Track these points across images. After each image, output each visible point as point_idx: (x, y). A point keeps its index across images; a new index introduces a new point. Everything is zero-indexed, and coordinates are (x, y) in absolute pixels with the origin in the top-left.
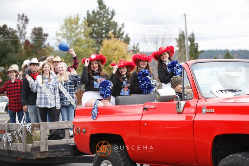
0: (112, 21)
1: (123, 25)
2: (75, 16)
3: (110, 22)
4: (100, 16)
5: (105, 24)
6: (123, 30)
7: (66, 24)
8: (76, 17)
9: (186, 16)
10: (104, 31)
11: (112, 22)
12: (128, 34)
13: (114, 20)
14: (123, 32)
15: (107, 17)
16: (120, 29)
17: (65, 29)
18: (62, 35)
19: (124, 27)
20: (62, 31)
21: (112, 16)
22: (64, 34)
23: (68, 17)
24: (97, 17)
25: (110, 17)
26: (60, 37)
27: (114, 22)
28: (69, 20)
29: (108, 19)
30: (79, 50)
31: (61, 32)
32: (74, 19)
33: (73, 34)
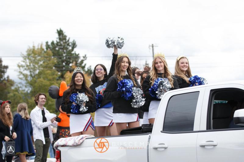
0: (73, 52)
1: (85, 57)
2: (38, 46)
3: (71, 54)
4: (60, 47)
5: (66, 56)
6: (85, 62)
7: (29, 55)
8: (40, 47)
9: (154, 47)
10: (64, 64)
11: (73, 54)
12: (90, 66)
13: (75, 52)
14: (85, 65)
15: (67, 48)
16: (82, 61)
17: (28, 61)
18: (24, 66)
19: (86, 59)
20: (24, 62)
21: (73, 48)
22: (27, 66)
23: (31, 47)
24: (57, 49)
25: (70, 48)
26: (22, 69)
27: (75, 54)
28: (32, 51)
29: (68, 50)
30: (44, 83)
31: (24, 64)
32: (38, 49)
33: (37, 66)
